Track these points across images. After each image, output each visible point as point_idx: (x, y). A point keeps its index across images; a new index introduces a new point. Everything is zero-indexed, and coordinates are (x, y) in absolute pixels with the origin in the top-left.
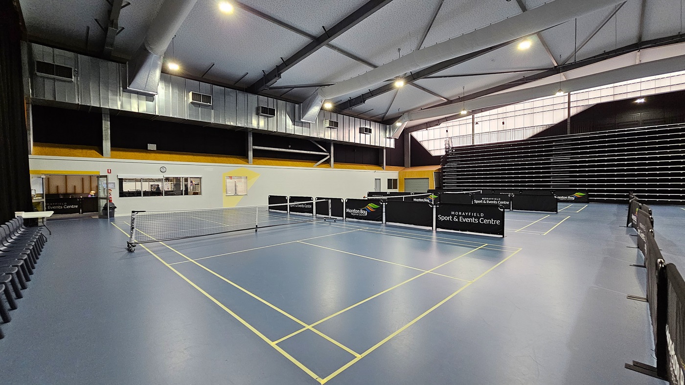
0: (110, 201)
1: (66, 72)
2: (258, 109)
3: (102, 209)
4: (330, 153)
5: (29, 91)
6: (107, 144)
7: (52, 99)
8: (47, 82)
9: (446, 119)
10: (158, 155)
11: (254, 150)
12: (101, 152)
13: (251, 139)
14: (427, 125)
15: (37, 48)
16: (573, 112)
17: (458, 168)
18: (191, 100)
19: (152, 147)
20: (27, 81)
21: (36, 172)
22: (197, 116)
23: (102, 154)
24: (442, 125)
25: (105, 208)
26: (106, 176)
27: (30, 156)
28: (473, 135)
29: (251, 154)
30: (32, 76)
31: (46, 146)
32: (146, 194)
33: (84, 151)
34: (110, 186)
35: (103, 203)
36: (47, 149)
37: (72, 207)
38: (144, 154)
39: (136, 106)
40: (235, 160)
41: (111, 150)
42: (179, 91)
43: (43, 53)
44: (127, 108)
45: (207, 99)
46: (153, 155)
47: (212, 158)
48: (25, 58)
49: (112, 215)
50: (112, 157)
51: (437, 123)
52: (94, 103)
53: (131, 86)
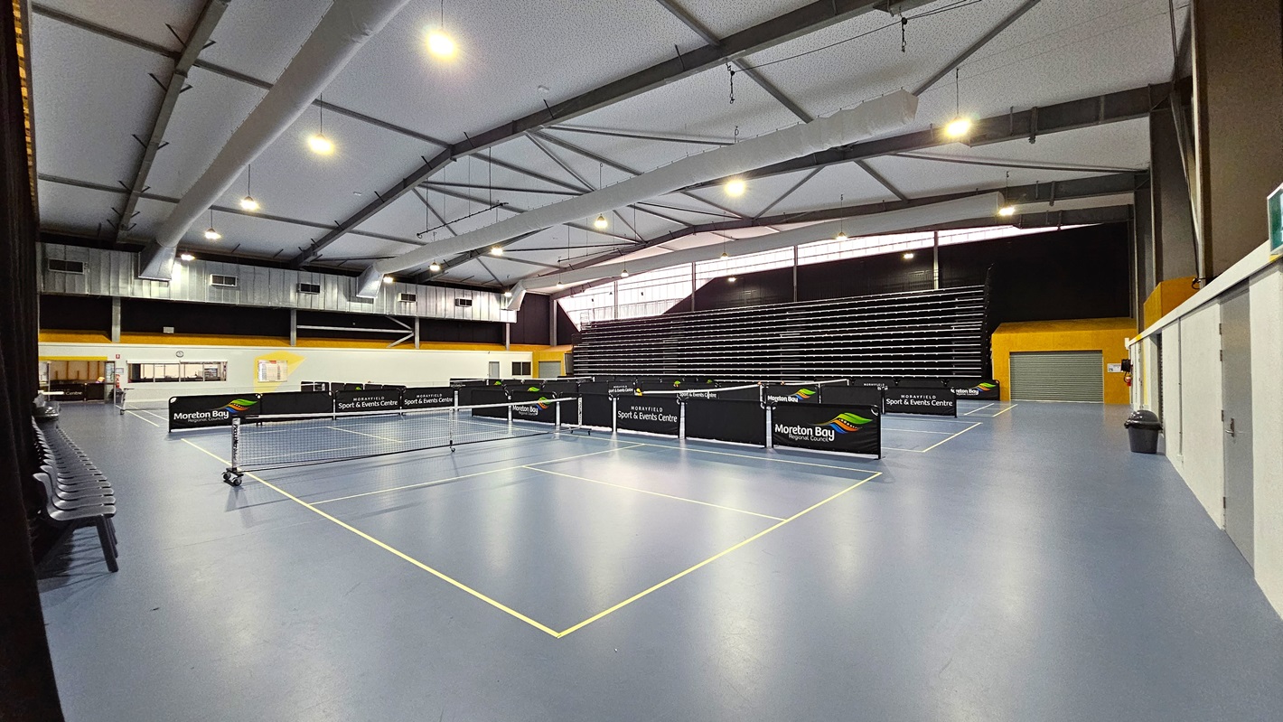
0: (117, 387)
1: (77, 267)
2: (298, 285)
3: (108, 394)
4: (414, 331)
5: (40, 287)
6: (116, 330)
7: (62, 291)
8: (57, 276)
9: (590, 285)
10: (175, 339)
11: (298, 330)
12: (110, 337)
13: (294, 319)
14: (572, 291)
15: (50, 247)
16: (699, 285)
17: (589, 349)
18: (211, 283)
19: (169, 330)
20: (39, 277)
21: (44, 358)
22: (220, 299)
23: (111, 339)
24: (588, 291)
25: (112, 393)
26: (114, 362)
27: (39, 343)
28: (616, 306)
29: (294, 335)
30: (44, 272)
31: (52, 333)
32: (159, 380)
33: (92, 336)
34: (117, 372)
35: (109, 388)
36: (53, 336)
37: (76, 393)
38: (158, 338)
39: (149, 290)
40: (273, 341)
41: (121, 334)
42: (198, 273)
43: (57, 251)
44: (138, 295)
45: (231, 280)
46: (169, 338)
47: (242, 340)
48: (39, 257)
49: (118, 402)
50: (121, 342)
51: (582, 288)
52: (104, 292)
53: (144, 274)
